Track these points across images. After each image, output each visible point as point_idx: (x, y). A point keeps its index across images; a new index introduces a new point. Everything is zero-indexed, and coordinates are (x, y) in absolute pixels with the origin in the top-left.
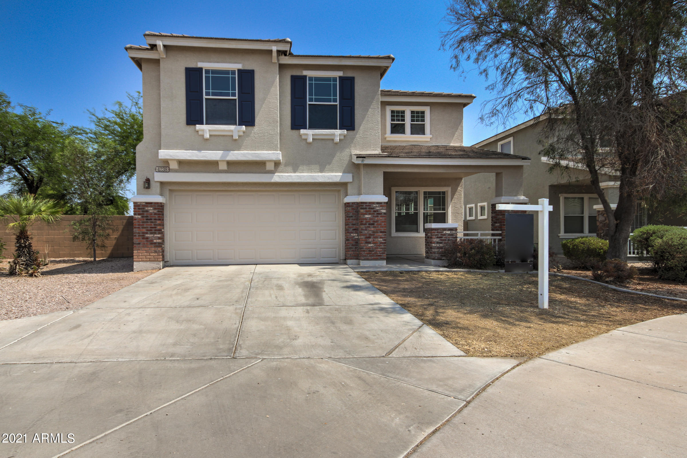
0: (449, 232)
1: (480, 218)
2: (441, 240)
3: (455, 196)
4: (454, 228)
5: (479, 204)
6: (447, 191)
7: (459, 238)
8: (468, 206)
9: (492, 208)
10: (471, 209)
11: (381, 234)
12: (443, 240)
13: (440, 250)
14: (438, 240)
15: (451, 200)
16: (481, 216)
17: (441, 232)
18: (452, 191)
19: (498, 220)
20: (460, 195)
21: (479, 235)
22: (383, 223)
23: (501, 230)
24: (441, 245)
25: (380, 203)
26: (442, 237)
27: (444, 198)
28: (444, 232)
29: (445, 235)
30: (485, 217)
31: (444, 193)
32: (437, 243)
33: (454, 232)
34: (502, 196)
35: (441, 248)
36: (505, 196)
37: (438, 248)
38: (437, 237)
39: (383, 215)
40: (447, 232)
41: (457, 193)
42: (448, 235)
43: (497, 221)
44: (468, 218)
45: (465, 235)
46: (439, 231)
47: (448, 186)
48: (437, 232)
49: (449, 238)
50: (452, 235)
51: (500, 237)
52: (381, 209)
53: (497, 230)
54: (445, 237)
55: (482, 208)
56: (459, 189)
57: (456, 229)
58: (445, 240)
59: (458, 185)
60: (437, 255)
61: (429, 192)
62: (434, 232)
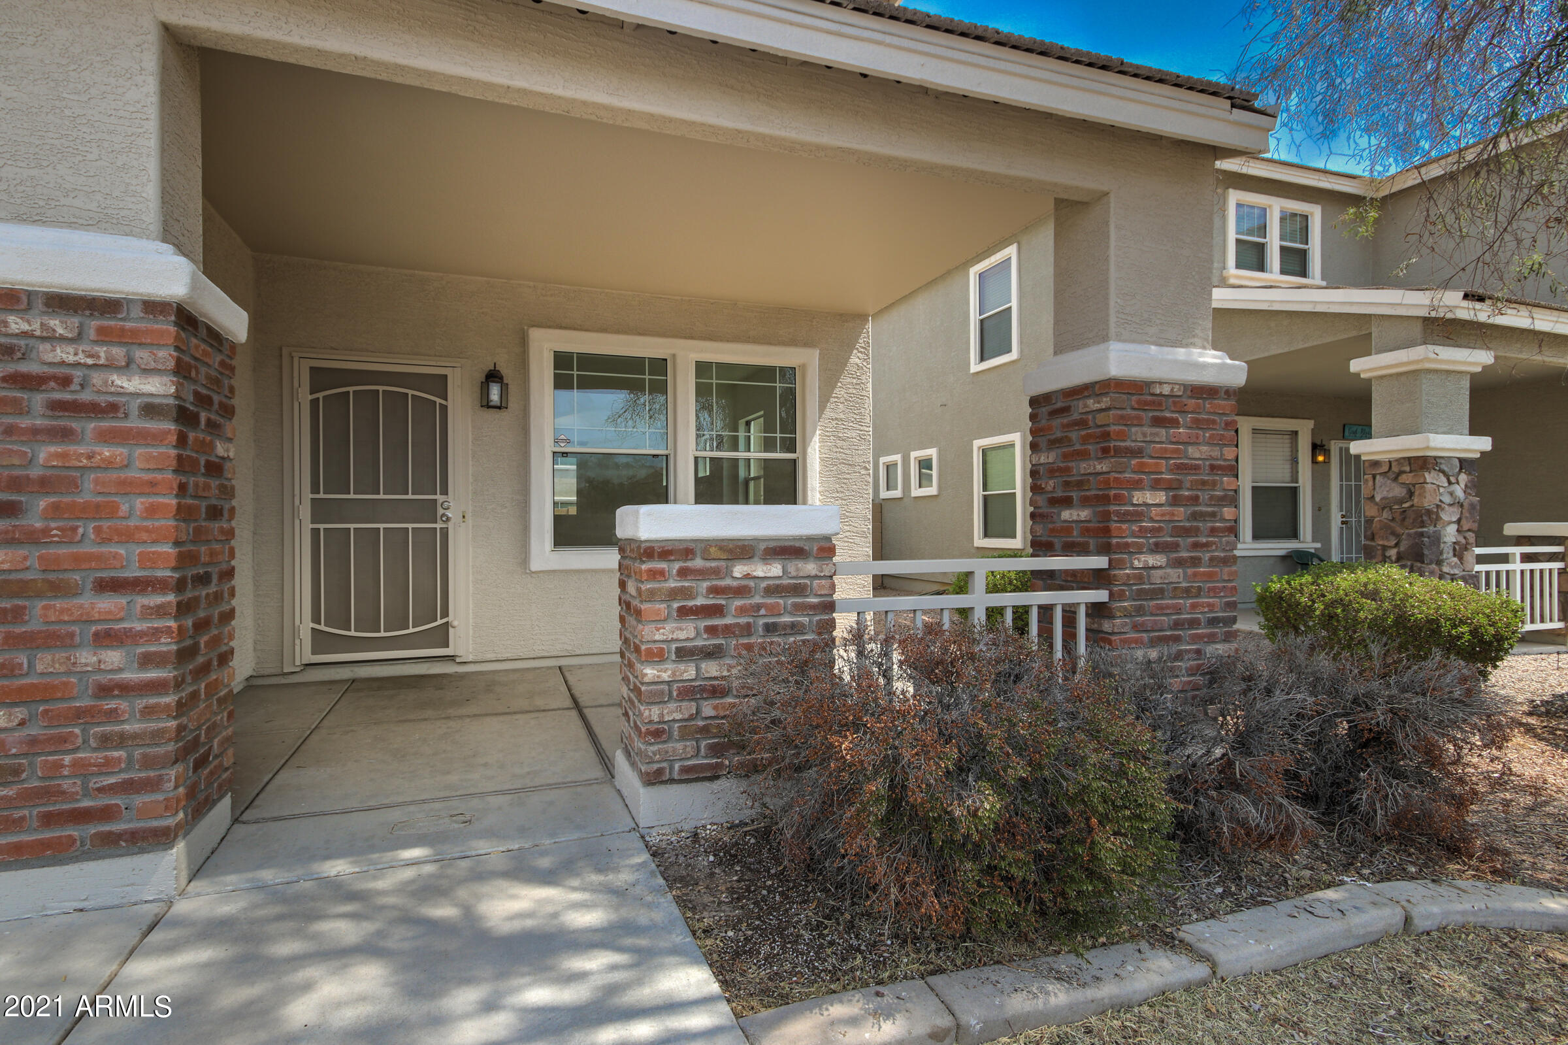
0: (775, 569)
1: (916, 492)
2: (712, 631)
3: (839, 392)
4: (810, 539)
5: (914, 454)
6: (803, 367)
7: (849, 606)
8: (883, 460)
9: (1033, 417)
10: (890, 468)
11: (107, 603)
12: (728, 630)
13: (708, 710)
14: (687, 631)
15: (822, 408)
16: (920, 486)
17: (716, 572)
18: (823, 369)
19: (1080, 484)
20: (860, 385)
21: (979, 583)
22: (139, 503)
23: (1104, 549)
24: (711, 668)
25: (106, 306)
26: (717, 611)
27: (790, 398)
28: (739, 570)
29: (741, 591)
30: (932, 490)
31: (788, 373)
32: (683, 654)
33: (810, 567)
34: (1105, 339)
35: (716, 691)
36: (1120, 339)
37: (689, 692)
38: (684, 612)
39: (136, 422)
40: (760, 570)
41: (846, 379)
42: (770, 591)
43: (1074, 495)
44: (884, 494)
45: (882, 585)
46: (698, 563)
47: (807, 344)
48: (683, 573)
49: (773, 610)
50: (798, 590)
51: (1101, 596)
52: (110, 366)
53: (1071, 549)
54: (742, 611)
55: (925, 464)
56: (854, 360)
57: (824, 548)
58: (748, 630)
59: (849, 346)
60: (678, 747)
61: (719, 365)
62: (655, 575)
